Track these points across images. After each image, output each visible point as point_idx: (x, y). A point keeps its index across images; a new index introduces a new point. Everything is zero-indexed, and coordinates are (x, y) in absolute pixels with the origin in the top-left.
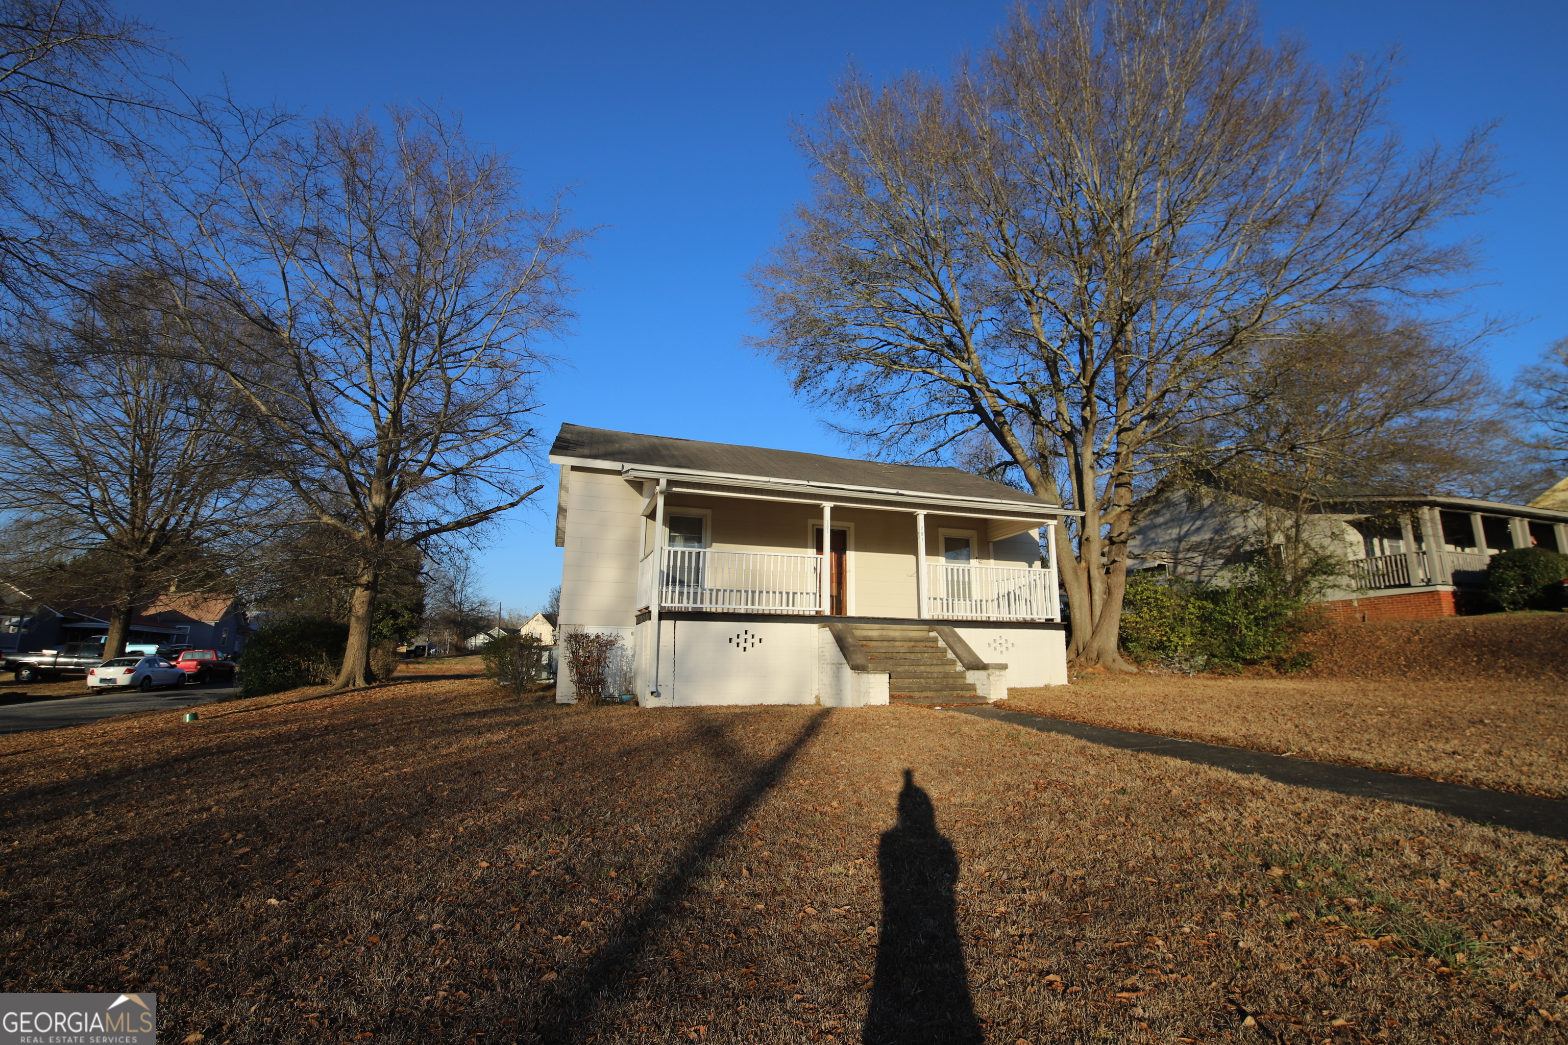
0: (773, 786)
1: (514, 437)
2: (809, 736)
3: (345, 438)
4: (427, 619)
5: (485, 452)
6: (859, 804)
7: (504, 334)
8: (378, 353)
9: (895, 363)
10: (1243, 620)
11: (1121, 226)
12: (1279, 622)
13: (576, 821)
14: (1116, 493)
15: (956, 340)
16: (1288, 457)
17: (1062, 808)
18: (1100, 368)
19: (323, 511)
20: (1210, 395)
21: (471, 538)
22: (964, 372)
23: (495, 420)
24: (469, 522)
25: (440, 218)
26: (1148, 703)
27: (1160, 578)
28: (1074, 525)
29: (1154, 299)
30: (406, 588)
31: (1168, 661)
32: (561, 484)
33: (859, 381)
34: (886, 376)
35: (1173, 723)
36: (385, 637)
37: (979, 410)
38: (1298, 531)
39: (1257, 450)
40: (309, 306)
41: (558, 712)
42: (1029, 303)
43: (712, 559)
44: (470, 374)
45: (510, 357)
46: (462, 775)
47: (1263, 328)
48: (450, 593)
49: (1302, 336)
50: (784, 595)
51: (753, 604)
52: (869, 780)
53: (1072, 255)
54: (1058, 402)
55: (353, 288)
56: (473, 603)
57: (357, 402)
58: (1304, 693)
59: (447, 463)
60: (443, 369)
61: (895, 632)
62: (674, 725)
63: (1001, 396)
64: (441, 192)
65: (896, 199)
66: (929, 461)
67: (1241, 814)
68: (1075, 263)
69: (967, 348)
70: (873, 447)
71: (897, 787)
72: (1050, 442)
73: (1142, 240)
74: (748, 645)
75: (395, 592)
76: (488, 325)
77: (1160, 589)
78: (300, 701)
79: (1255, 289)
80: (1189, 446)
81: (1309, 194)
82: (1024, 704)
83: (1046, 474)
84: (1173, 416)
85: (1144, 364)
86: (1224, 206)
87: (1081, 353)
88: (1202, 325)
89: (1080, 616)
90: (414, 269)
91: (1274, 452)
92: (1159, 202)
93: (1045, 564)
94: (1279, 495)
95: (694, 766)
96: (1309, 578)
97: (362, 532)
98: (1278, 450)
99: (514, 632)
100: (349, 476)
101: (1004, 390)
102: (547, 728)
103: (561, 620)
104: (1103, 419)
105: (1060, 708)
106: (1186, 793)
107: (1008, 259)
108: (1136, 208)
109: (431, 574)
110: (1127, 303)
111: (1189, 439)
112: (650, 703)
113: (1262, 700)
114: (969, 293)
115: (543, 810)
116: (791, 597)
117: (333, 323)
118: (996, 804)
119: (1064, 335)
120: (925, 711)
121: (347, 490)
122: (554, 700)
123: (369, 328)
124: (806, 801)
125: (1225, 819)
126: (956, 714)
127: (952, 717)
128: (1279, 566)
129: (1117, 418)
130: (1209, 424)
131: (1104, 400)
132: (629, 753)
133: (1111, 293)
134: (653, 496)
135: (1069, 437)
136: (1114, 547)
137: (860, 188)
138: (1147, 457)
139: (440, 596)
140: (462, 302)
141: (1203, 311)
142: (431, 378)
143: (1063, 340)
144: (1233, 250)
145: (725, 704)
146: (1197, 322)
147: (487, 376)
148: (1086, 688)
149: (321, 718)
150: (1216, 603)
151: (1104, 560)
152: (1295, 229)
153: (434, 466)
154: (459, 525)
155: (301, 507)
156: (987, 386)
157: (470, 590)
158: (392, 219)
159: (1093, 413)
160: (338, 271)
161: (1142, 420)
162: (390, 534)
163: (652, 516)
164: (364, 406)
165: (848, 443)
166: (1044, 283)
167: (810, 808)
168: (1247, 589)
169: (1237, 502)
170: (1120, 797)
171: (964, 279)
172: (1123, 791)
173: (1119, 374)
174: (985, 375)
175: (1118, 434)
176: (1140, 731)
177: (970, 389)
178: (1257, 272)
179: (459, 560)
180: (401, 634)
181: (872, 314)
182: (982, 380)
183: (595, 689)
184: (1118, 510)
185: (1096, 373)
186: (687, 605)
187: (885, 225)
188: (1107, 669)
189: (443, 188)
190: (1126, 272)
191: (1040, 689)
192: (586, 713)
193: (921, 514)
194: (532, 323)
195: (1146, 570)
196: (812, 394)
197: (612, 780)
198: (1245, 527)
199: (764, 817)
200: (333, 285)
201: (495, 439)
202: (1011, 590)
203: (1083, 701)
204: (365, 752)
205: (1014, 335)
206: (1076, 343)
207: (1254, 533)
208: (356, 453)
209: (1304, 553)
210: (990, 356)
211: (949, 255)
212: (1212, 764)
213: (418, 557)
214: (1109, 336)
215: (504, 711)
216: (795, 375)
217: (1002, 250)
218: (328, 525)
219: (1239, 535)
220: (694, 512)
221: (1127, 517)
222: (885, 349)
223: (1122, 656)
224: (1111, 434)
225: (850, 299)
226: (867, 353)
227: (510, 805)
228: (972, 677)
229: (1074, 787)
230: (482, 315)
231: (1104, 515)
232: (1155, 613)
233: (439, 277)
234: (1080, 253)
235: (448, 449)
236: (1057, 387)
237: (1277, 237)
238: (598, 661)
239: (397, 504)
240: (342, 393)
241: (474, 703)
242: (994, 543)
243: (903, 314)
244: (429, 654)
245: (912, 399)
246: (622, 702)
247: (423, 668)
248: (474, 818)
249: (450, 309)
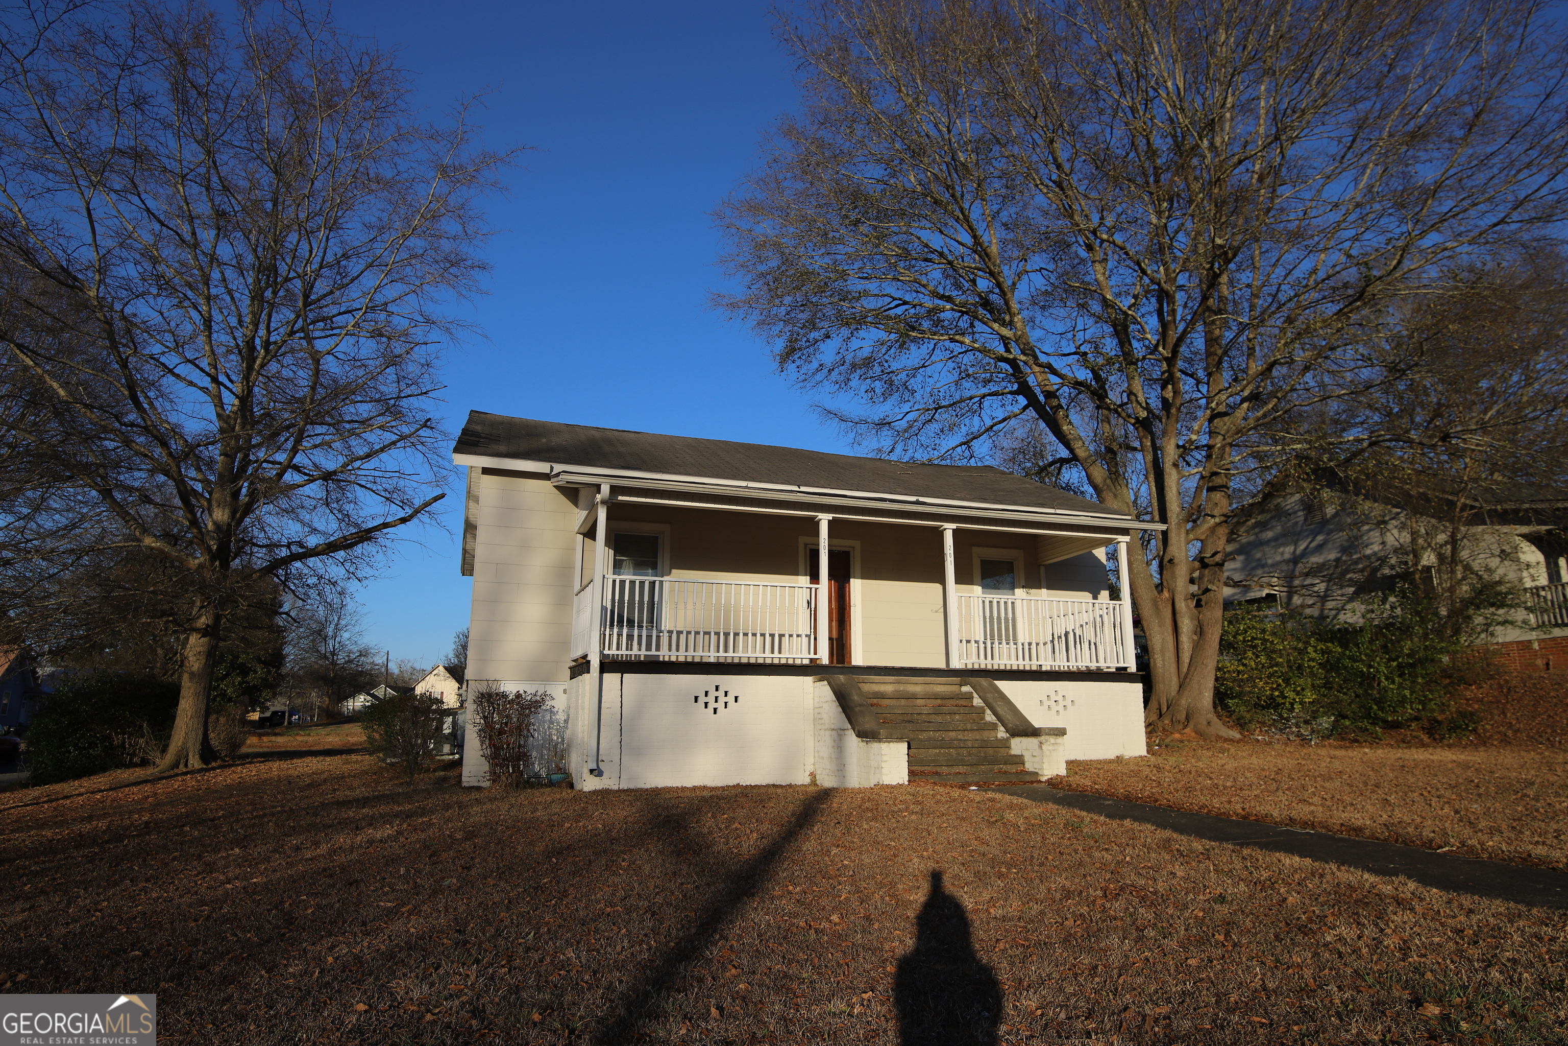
0: (753, 895)
1: (406, 430)
2: (801, 827)
3: (176, 431)
4: (287, 675)
5: (366, 450)
6: (867, 918)
7: (391, 292)
8: (221, 318)
9: (913, 329)
10: (1383, 668)
11: (1212, 145)
12: (1431, 669)
13: (486, 945)
14: (1208, 499)
15: (994, 298)
16: (1439, 450)
17: (1139, 922)
18: (1185, 333)
19: (145, 531)
20: (1335, 368)
21: (347, 565)
22: (1005, 340)
23: (380, 408)
24: (346, 544)
25: (303, 137)
26: (1255, 780)
27: (1269, 612)
28: (1153, 542)
29: (1257, 240)
30: (259, 633)
31: (1282, 724)
32: (469, 492)
33: (866, 353)
34: (901, 347)
35: (1289, 807)
36: (230, 700)
37: (1024, 389)
38: (1454, 549)
39: (1397, 440)
40: (124, 254)
41: (465, 798)
42: (1089, 248)
43: (672, 591)
44: (346, 346)
45: (400, 323)
46: (334, 886)
47: (1404, 278)
48: (319, 639)
49: (1457, 288)
50: (768, 639)
51: (726, 651)
52: (881, 885)
53: (1147, 183)
54: (1130, 378)
55: (185, 229)
56: (350, 652)
57: (191, 384)
58: (1466, 766)
59: (315, 465)
60: (310, 339)
61: (915, 686)
62: (620, 813)
63: (1054, 372)
64: (304, 102)
65: (913, 112)
66: (960, 458)
67: (1382, 930)
68: (1151, 194)
69: (1009, 308)
70: (885, 440)
71: (919, 897)
72: (1119, 432)
73: (1240, 162)
74: (720, 705)
75: (244, 639)
76: (370, 280)
77: (1269, 626)
78: (111, 789)
79: (1392, 226)
80: (1307, 436)
81: (1465, 98)
82: (1088, 783)
83: (1116, 475)
84: (1284, 397)
85: (1243, 327)
86: (1350, 115)
87: (1160, 313)
88: (1321, 275)
89: (1163, 663)
90: (269, 205)
91: (1420, 443)
92: (1262, 111)
93: (1115, 595)
94: (1428, 500)
95: (647, 869)
96: (1471, 612)
97: (198, 559)
98: (1425, 441)
99: (405, 690)
100: (180, 483)
101: (1058, 363)
102: (449, 820)
103: (469, 674)
104: (1191, 401)
105: (1136, 787)
106: (1307, 902)
107: (1062, 189)
108: (1232, 119)
109: (293, 614)
110: (1221, 247)
111: (1306, 426)
112: (590, 784)
113: (1409, 777)
114: (1011, 236)
115: (442, 932)
116: (777, 640)
117: (159, 277)
118: (1051, 918)
119: (1138, 289)
120: (956, 793)
121: (177, 502)
122: (460, 781)
123: (208, 285)
124: (796, 915)
125: (1359, 937)
126: (998, 796)
127: (993, 800)
128: (1430, 594)
129: (1209, 399)
130: (1333, 406)
131: (1191, 376)
132: (560, 853)
133: (1198, 233)
134: (593, 508)
135: (1145, 425)
136: (1207, 571)
137: (865, 98)
138: (1249, 451)
139: (304, 644)
140: (334, 249)
141: (1323, 256)
142: (292, 351)
143: (1135, 297)
144: (1363, 173)
145: (689, 785)
146: (1314, 271)
147: (368, 348)
148: (1172, 760)
149: (139, 812)
150: (1345, 646)
151: (1194, 588)
152: (1447, 145)
153: (297, 468)
154: (330, 548)
155: (114, 525)
156: (1036, 358)
157: (346, 635)
158: (238, 138)
159: (1176, 392)
160: (165, 207)
161: (1242, 402)
162: (237, 561)
163: (590, 533)
164: (201, 389)
165: (851, 435)
166: (1110, 221)
167: (802, 924)
168: (1388, 626)
169: (1371, 509)
170: (1217, 907)
171: (1004, 216)
172: (1221, 899)
173: (1211, 341)
174: (1033, 343)
175: (1211, 420)
176: (1245, 817)
177: (1013, 363)
178: (1395, 204)
179: (331, 595)
180: (252, 696)
181: (882, 264)
182: (1027, 350)
183: (516, 767)
184: (1212, 521)
185: (1180, 340)
186: (638, 652)
187: (898, 146)
188: (1200, 734)
189: (306, 96)
190: (1219, 205)
191: (1110, 762)
192: (503, 799)
193: (949, 528)
194: (429, 278)
195: (1251, 602)
196: (803, 371)
197: (536, 888)
198: (1383, 543)
199: (740, 937)
200: (157, 226)
201: (380, 432)
202: (1070, 629)
203: (1167, 778)
204: (199, 857)
205: (1070, 290)
206: (1153, 300)
207: (1396, 551)
208: (191, 451)
209: (1464, 578)
210: (1039, 318)
211: (985, 185)
212: (1342, 862)
213: (275, 591)
214: (1198, 290)
215: (391, 798)
216: (780, 345)
217: (1054, 177)
218: (152, 549)
219: (1375, 554)
220: (647, 528)
221: (1223, 531)
222: (899, 310)
223: (1219, 717)
224: (1200, 422)
225: (852, 244)
226: (876, 316)
227: (398, 925)
228: (1018, 746)
229: (1155, 893)
230: (361, 267)
231: (1193, 528)
232: (1263, 659)
233: (302, 216)
234: (1157, 181)
235: (316, 446)
236: (1128, 359)
237: (1423, 156)
238: (519, 729)
239: (247, 520)
240: (171, 371)
241: (350, 788)
242: (1047, 566)
243: (923, 264)
244: (290, 722)
245: (936, 376)
246: (551, 784)
247: (282, 741)
248: (348, 944)
249: (318, 259)
